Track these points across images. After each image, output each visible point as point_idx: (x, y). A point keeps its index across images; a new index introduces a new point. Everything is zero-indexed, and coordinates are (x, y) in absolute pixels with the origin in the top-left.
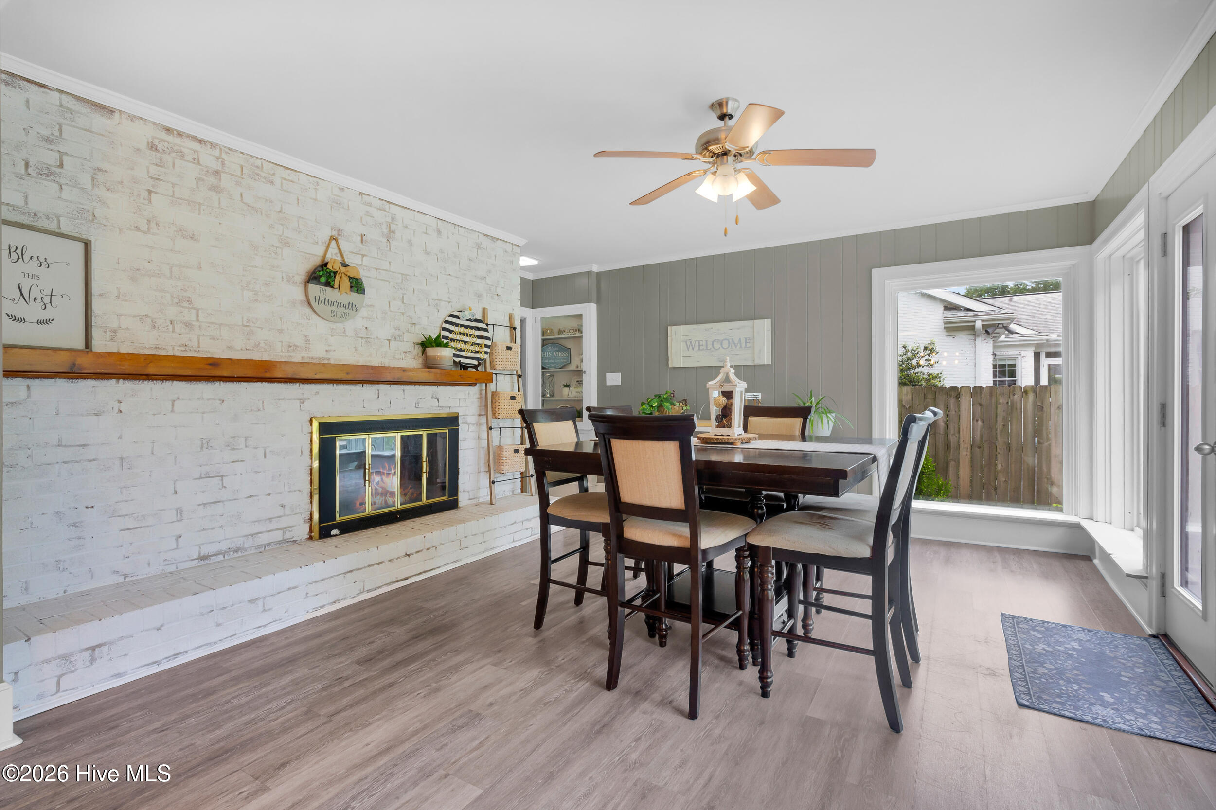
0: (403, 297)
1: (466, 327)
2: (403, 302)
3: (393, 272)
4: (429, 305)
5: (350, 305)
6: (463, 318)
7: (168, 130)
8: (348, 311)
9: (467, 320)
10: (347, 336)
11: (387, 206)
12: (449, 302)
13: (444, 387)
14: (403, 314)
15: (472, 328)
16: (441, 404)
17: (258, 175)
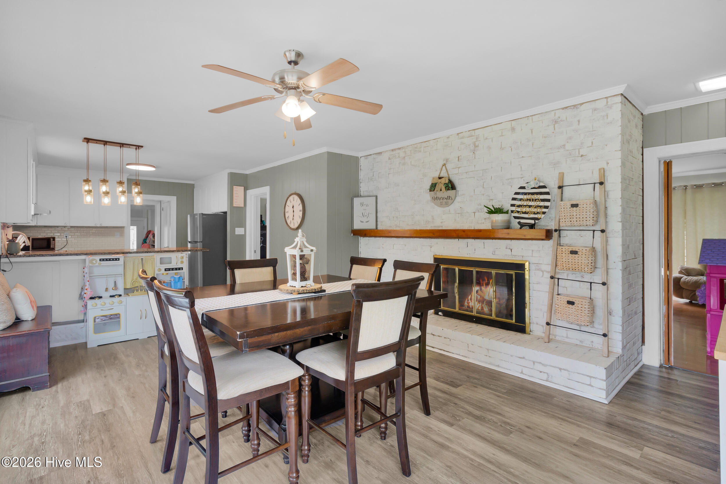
0: (483, 185)
1: (533, 194)
2: (483, 188)
3: (477, 171)
4: (503, 184)
5: (449, 197)
6: (528, 187)
7: (393, 150)
8: (448, 201)
9: (532, 188)
10: (451, 214)
11: (473, 132)
12: (522, 178)
13: (517, 241)
14: (483, 195)
15: (537, 193)
16: (513, 253)
17: (416, 151)
